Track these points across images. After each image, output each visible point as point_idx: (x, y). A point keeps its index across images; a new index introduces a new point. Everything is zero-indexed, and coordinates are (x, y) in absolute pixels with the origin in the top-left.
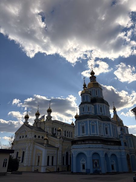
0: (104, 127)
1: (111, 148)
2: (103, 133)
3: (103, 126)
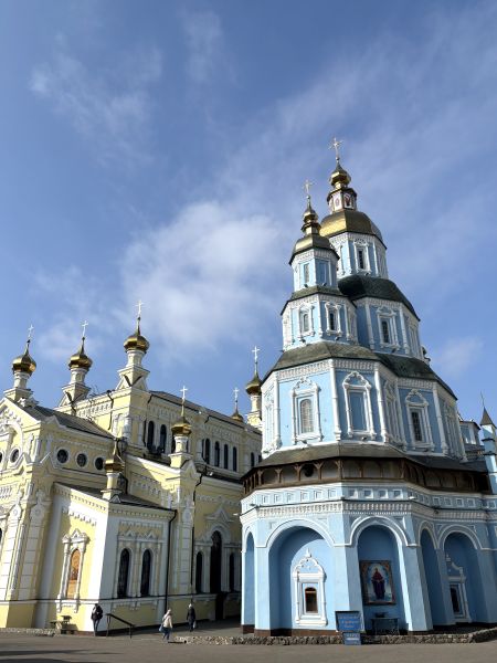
0: (404, 405)
1: (447, 506)
2: (404, 436)
3: (402, 400)
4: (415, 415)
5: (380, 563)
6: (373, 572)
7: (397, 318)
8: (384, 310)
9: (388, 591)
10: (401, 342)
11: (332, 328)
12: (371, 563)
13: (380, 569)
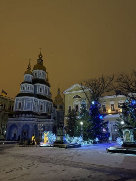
0: (39, 104)
1: (42, 121)
2: (38, 110)
4: (41, 106)
5: (26, 130)
6: (25, 131)
7: (44, 88)
8: (41, 86)
9: (26, 134)
10: (43, 92)
11: (28, 90)
12: (25, 130)
13: (26, 131)
